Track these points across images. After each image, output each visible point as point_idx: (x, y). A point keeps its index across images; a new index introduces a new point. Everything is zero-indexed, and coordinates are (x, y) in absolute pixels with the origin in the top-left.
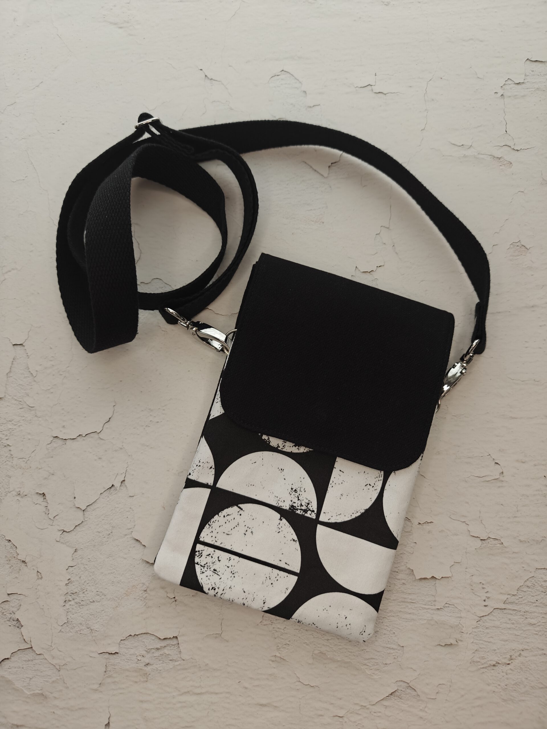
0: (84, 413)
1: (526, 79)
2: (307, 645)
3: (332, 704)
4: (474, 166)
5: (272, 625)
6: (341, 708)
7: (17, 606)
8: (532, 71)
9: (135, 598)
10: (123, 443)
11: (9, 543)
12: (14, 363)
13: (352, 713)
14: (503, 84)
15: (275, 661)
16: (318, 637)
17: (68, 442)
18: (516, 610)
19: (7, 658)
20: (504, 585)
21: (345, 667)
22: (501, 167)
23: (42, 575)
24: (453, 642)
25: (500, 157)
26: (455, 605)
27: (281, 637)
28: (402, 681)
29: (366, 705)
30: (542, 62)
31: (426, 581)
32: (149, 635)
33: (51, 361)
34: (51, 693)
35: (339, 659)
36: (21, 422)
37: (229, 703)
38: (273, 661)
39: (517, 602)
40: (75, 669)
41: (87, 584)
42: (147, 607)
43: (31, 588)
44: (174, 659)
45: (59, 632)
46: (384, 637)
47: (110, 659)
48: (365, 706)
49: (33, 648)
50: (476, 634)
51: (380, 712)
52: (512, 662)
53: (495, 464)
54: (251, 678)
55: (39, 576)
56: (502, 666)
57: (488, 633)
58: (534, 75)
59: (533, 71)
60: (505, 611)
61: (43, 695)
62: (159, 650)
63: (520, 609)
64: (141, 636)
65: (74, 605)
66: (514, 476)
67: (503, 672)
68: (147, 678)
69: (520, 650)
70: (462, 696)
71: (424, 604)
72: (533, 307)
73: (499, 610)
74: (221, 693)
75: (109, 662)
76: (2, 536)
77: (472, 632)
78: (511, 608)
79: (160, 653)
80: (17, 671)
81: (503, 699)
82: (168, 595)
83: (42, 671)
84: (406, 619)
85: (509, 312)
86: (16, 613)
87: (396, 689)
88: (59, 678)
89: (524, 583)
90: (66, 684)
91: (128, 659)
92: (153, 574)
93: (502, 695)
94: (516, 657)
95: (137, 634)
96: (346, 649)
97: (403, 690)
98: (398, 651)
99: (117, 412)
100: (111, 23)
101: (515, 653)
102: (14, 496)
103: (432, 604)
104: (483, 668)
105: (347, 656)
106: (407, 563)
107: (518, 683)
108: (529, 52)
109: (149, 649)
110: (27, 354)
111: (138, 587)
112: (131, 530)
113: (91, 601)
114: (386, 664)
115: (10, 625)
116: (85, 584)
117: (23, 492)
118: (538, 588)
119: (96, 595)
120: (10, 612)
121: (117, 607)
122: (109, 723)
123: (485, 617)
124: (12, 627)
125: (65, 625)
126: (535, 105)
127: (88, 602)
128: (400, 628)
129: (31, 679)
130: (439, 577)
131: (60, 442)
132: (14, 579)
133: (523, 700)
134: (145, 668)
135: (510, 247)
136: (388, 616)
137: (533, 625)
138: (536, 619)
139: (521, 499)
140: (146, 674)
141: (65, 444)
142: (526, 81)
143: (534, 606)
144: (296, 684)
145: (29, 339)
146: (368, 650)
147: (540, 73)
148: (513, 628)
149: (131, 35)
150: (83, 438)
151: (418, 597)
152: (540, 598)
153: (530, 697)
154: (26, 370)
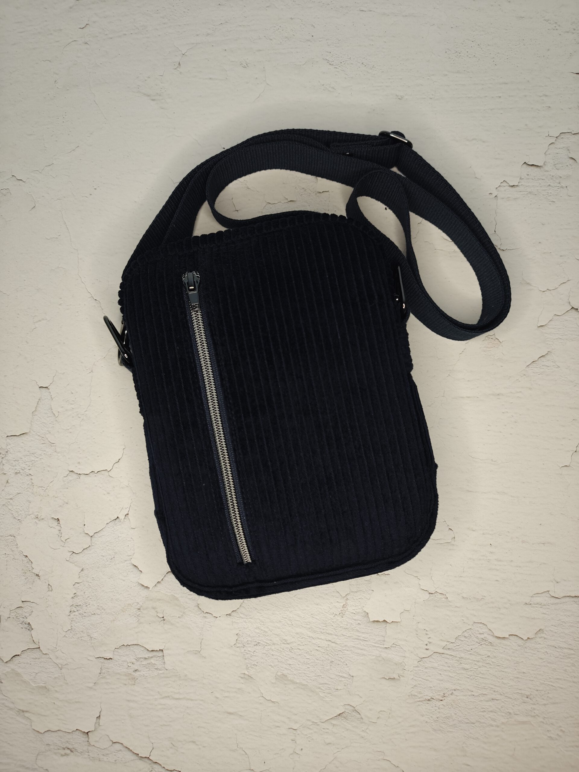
1: (521, 182)
2: (272, 667)
3: (289, 718)
5: (243, 647)
6: (296, 722)
7: (29, 612)
8: (527, 174)
9: (130, 615)
10: (129, 481)
11: (25, 559)
12: (39, 403)
13: (304, 727)
14: (498, 186)
15: (244, 677)
16: (282, 662)
17: (82, 476)
18: (452, 655)
19: (18, 654)
20: (444, 634)
21: (302, 689)
23: (53, 588)
24: (396, 677)
26: (401, 646)
27: (250, 658)
28: (349, 705)
29: (317, 722)
30: (537, 166)
31: (379, 624)
32: (139, 646)
33: (72, 404)
34: (53, 687)
35: (298, 682)
36: (42, 456)
37: (201, 709)
38: (242, 678)
39: (454, 648)
40: (75, 669)
41: (90, 599)
42: (139, 623)
43: (42, 598)
44: (159, 668)
45: (63, 637)
46: (338, 667)
47: (104, 663)
49: (41, 648)
50: (416, 672)
51: (328, 729)
52: (444, 699)
53: (450, 530)
54: (222, 690)
55: (49, 589)
56: (436, 701)
57: (426, 672)
58: (528, 179)
60: (443, 655)
61: (46, 688)
62: (147, 660)
63: (456, 655)
64: (133, 646)
65: (78, 616)
66: (464, 542)
67: (436, 706)
68: (135, 682)
69: (452, 690)
70: (400, 723)
71: (374, 643)
73: (438, 655)
74: (196, 700)
75: (104, 666)
76: (21, 552)
77: (413, 670)
78: (448, 653)
79: (147, 662)
80: (25, 666)
81: (434, 729)
82: (158, 615)
83: (47, 668)
84: (358, 654)
85: (478, 397)
86: (28, 618)
87: (344, 711)
88: (60, 675)
89: (462, 634)
90: (66, 680)
91: (120, 664)
92: (147, 596)
93: (433, 726)
94: (448, 695)
95: (129, 644)
96: (305, 674)
97: (349, 712)
98: (348, 680)
99: (126, 455)
100: (145, 94)
101: (448, 691)
102: (32, 519)
103: (381, 643)
104: (419, 701)
105: (304, 680)
106: (364, 607)
107: (448, 717)
108: (527, 155)
109: (138, 658)
110: (51, 396)
112: (131, 557)
113: (92, 613)
114: (337, 689)
115: (22, 627)
116: (89, 599)
117: (41, 516)
118: (473, 639)
119: (97, 609)
120: (23, 617)
121: (114, 620)
122: (100, 716)
123: (425, 658)
124: (24, 629)
125: (69, 631)
126: (525, 208)
127: (90, 614)
128: (352, 660)
129: (37, 674)
130: (390, 621)
131: (75, 476)
132: (28, 589)
133: (451, 732)
134: (134, 674)
135: (485, 339)
136: (343, 650)
137: (466, 669)
138: (469, 665)
139: (468, 562)
140: (134, 679)
141: (79, 478)
142: (520, 184)
143: (468, 654)
144: (260, 699)
145: (53, 383)
146: (323, 676)
147: (534, 177)
148: (448, 670)
149: (162, 108)
150: (96, 474)
151: (370, 636)
152: (475, 647)
153: (457, 730)
154: (50, 411)
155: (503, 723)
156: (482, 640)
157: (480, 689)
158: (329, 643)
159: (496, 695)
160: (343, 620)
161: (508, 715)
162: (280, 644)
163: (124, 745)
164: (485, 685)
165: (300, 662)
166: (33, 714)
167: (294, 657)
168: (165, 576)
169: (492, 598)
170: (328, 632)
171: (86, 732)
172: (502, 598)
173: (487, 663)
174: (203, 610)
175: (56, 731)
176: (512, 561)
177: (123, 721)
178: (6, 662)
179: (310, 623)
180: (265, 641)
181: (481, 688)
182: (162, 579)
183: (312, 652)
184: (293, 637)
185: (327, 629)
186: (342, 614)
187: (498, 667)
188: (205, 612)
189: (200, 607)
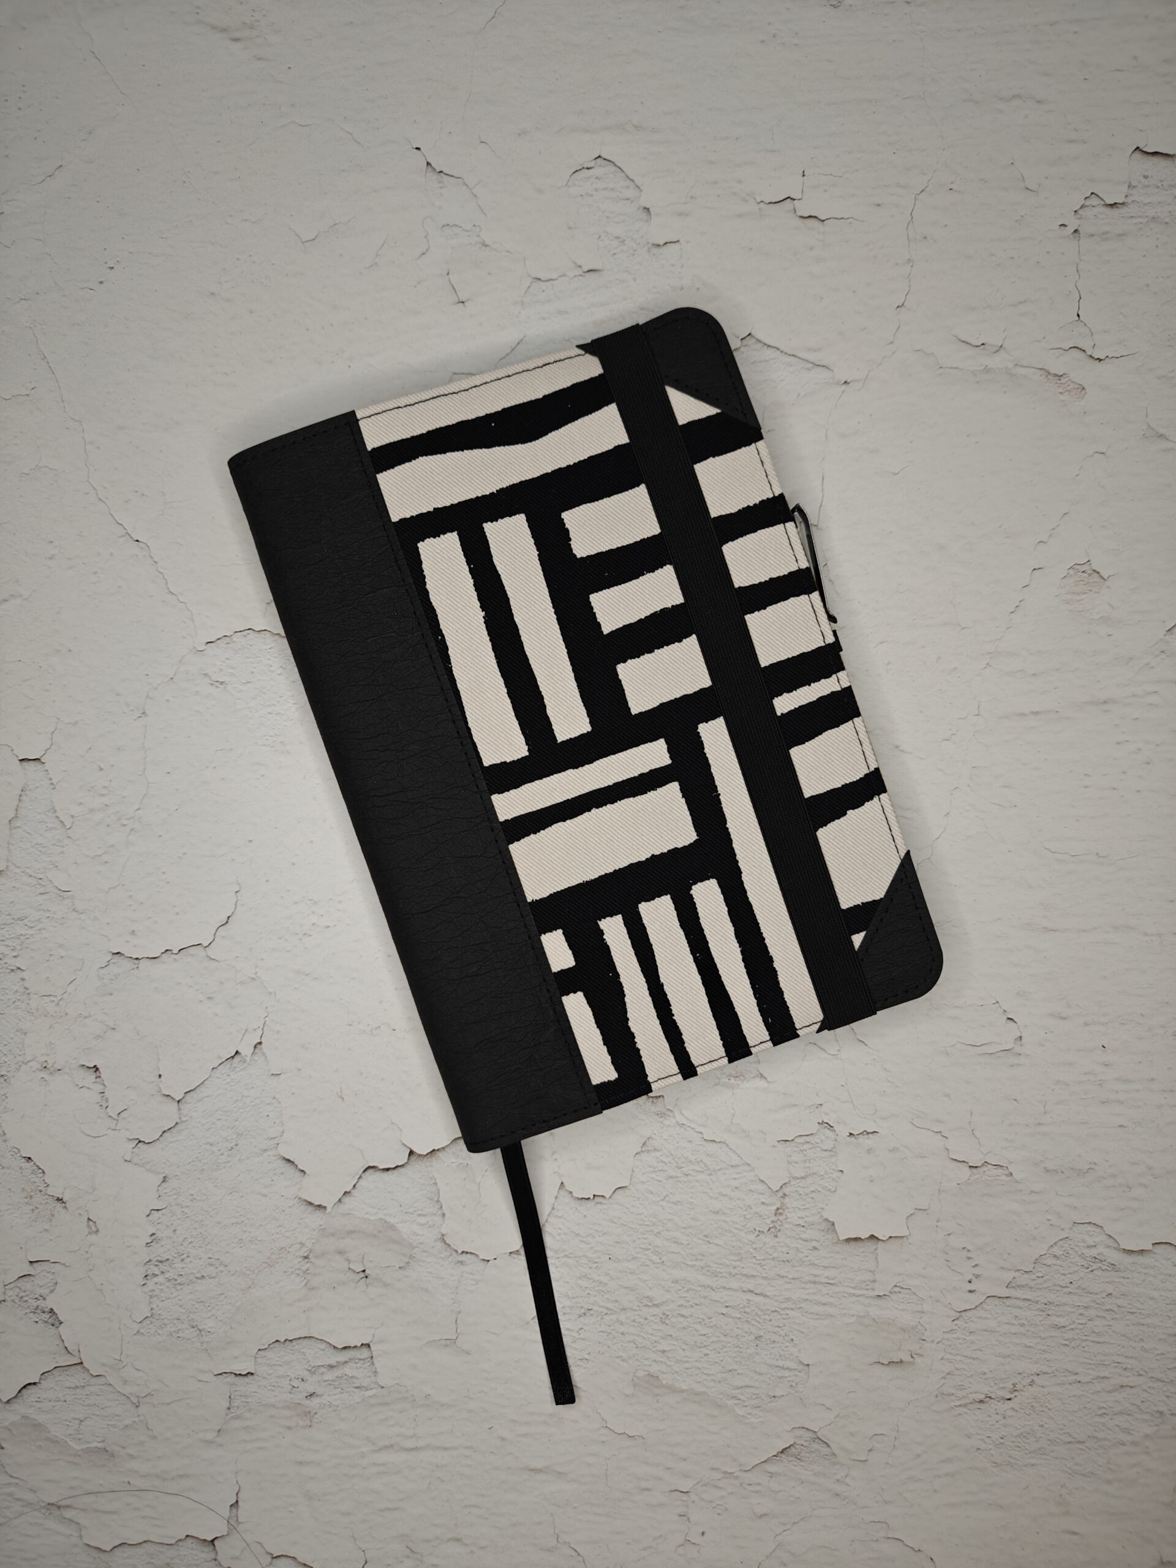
0: (175, 906)
1: (1131, 195)
2: (623, 1360)
3: (668, 1468)
4: (1005, 392)
6: (687, 1476)
7: (49, 1285)
8: (1144, 176)
9: (285, 1272)
10: (256, 967)
11: (27, 1164)
12: (24, 798)
13: (706, 1485)
14: (1080, 206)
16: (645, 1347)
17: (142, 963)
18: (1029, 1300)
19: (32, 1382)
20: (1009, 1254)
21: (695, 1402)
22: (1062, 397)
23: (99, 1226)
24: (906, 1357)
25: (1061, 374)
26: (913, 1290)
28: (803, 1428)
29: (732, 1471)
30: (1167, 155)
31: (860, 1244)
32: (314, 1340)
33: (103, 795)
34: (123, 1448)
35: (684, 1388)
36: (42, 922)
37: (469, 1466)
39: (1032, 1284)
40: (169, 1404)
41: (190, 1243)
42: (309, 1289)
43: (76, 1251)
44: (363, 1384)
45: (135, 1334)
46: (773, 1348)
47: (237, 1385)
48: (731, 1473)
49: (85, 1364)
50: (949, 1343)
51: (759, 1484)
52: (1015, 1396)
53: (1008, 1021)
54: (514, 1421)
55: (91, 1228)
56: (996, 1402)
57: (973, 1342)
58: (1148, 186)
59: (1146, 177)
60: (1008, 1302)
61: (107, 1451)
62: (335, 1369)
63: (1038, 1299)
64: (299, 1341)
65: (164, 1284)
66: (1043, 1045)
67: (997, 1414)
68: (311, 1421)
69: (1032, 1375)
70: (918, 1456)
71: (852, 1288)
72: (1105, 702)
73: (997, 1301)
74: (456, 1448)
75: (236, 1391)
76: (14, 1150)
77: (943, 1339)
78: (1019, 1296)
79: (336, 1375)
80: (54, 1406)
81: (995, 1463)
82: (351, 1266)
83: (103, 1406)
84: (817, 1314)
85: (1057, 712)
86: (48, 1298)
87: (792, 1443)
88: (137, 1419)
89: (1048, 1250)
90: (152, 1430)
91: (273, 1384)
92: (321, 1225)
93: (993, 1456)
94: (1024, 1386)
95: (290, 1339)
96: (699, 1368)
97: (805, 1444)
98: (799, 1374)
99: (243, 905)
100: (214, 27)
101: (1022, 1379)
102: (34, 1071)
103: (868, 1287)
104: (960, 1406)
105: (698, 1383)
106: (823, 1209)
107: (1025, 1434)
108: (1141, 130)
109: (314, 1367)
111: (291, 1250)
112: (276, 1141)
113: (198, 1275)
114: (774, 1397)
115: (37, 1320)
116: (186, 1244)
118: (1073, 1260)
119: (208, 1264)
120: (36, 1296)
121: (250, 1287)
122: (237, 1502)
123: (969, 1312)
124: (41, 1325)
125: (147, 1321)
126: (1144, 256)
127: (192, 1277)
128: (804, 1330)
129: (81, 1421)
130: (884, 1236)
131: (127, 964)
132: (41, 1232)
133: (1033, 1465)
134: (307, 1402)
135: (1068, 574)
136: (782, 1309)
137: (1060, 1328)
138: (1067, 1317)
139: (1053, 1090)
140: (308, 1414)
141: (138, 968)
142: (1129, 200)
143: (1064, 1293)
144: (601, 1433)
145: (53, 747)
146: (740, 1371)
147: (1162, 181)
148: (1021, 1333)
149: (259, 59)
150: (175, 956)
151: (841, 1273)
152: (1078, 1278)
153: (1046, 1459)
154: (51, 814)
155: (1147, 1436)
156: (1093, 1260)
157: (1094, 1367)
158: (750, 1296)
159: (1128, 1377)
160: (779, 1243)
161: (1157, 1418)
162: (638, 1308)
163: (299, 1560)
164: (1104, 1358)
165: (687, 1345)
166: (83, 1510)
167: (672, 1333)
168: (360, 1177)
169: (1110, 1166)
170: (745, 1271)
171: (210, 1539)
172: (1134, 1163)
173: (1107, 1310)
174: (455, 1248)
175: (140, 1543)
176: (1152, 1080)
177: (292, 1509)
178: (8, 1402)
179: (703, 1255)
180: (602, 1304)
181: (1095, 1365)
182: (354, 1186)
183: (713, 1319)
184: (668, 1291)
185: (742, 1265)
186: (774, 1230)
187: (1131, 1317)
188: (460, 1252)
189: (447, 1242)
